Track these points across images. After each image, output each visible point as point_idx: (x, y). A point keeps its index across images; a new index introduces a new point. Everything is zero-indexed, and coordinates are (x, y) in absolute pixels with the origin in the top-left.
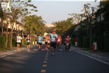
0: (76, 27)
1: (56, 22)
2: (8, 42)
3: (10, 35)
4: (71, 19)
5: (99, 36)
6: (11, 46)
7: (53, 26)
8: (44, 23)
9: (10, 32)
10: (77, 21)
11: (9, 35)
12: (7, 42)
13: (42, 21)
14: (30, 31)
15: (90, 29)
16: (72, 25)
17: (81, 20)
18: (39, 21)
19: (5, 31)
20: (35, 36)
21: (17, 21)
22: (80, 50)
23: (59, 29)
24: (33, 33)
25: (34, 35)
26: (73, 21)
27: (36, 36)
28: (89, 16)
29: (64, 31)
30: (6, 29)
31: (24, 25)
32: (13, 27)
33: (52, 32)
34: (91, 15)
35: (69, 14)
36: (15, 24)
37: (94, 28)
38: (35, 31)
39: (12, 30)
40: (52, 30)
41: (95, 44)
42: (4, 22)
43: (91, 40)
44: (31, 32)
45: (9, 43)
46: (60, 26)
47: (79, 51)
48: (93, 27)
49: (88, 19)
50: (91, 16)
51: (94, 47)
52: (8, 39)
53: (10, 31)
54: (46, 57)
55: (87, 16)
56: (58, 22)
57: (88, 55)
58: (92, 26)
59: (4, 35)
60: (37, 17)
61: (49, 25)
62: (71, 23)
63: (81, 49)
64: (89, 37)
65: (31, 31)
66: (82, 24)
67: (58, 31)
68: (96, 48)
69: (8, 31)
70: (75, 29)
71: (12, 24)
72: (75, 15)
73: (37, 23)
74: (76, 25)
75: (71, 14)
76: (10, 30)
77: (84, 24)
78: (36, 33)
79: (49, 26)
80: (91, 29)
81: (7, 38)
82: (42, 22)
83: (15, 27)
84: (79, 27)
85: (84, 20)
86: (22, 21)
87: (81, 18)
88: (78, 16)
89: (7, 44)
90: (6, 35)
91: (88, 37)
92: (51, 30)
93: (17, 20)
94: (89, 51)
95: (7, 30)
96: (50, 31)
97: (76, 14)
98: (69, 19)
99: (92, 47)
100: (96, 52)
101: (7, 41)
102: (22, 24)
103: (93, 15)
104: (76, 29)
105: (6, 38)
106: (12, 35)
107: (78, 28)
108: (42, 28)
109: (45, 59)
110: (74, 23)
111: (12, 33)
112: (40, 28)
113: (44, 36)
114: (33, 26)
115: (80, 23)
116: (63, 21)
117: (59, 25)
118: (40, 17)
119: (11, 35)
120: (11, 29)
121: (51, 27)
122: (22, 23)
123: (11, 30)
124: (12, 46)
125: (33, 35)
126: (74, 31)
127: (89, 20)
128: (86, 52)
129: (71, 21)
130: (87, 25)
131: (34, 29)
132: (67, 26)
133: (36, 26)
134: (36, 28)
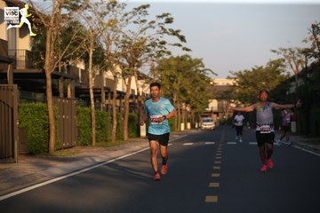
0: (293, 83)
1: (240, 72)
2: (118, 124)
3: (122, 109)
4: (278, 63)
6: (126, 137)
7: (231, 82)
9: (123, 101)
11: (120, 107)
12: (115, 127)
13: (203, 71)
14: (172, 96)
16: (282, 77)
17: (305, 66)
18: (196, 71)
19: (109, 98)
20: (186, 110)
21: (138, 73)
22: (307, 142)
23: (247, 90)
24: (180, 102)
25: (184, 107)
26: (284, 66)
27: (188, 109)
30: (112, 93)
32: (128, 86)
33: (229, 99)
35: (274, 51)
36: (133, 79)
38: (185, 96)
39: (128, 96)
40: (229, 94)
42: (105, 76)
44: (175, 100)
45: (120, 127)
46: (251, 81)
47: (302, 147)
52: (118, 119)
53: (123, 98)
56: (245, 71)
59: (107, 108)
60: (191, 61)
61: (221, 81)
62: (278, 72)
63: (306, 139)
65: (175, 96)
66: (308, 76)
67: (246, 94)
69: (118, 98)
70: (289, 90)
71: (127, 80)
72: (288, 52)
73: (190, 75)
74: (293, 79)
76: (121, 95)
77: (312, 75)
78: (187, 103)
79: (220, 84)
81: (115, 115)
82: (202, 73)
83: (133, 86)
84: (300, 82)
85: (313, 64)
86: (152, 70)
87: (304, 59)
88: (296, 55)
89: (114, 131)
90: (112, 109)
92: (227, 92)
93: (140, 70)
95: (116, 95)
97: (290, 49)
98: (272, 63)
101: (115, 123)
102: (151, 79)
104: (293, 90)
105: (112, 116)
106: (128, 106)
107: (297, 85)
108: (202, 90)
110: (285, 74)
111: (127, 103)
113: (208, 107)
114: (180, 84)
115: (301, 72)
116: (256, 68)
117: (247, 79)
118: (199, 62)
119: (125, 109)
120: (125, 91)
121: (225, 84)
122: (152, 77)
123: (125, 94)
124: (129, 137)
125: (181, 106)
126: (287, 93)
129: (279, 68)
131: (183, 91)
132: (267, 81)
133: (188, 83)
134: (189, 89)
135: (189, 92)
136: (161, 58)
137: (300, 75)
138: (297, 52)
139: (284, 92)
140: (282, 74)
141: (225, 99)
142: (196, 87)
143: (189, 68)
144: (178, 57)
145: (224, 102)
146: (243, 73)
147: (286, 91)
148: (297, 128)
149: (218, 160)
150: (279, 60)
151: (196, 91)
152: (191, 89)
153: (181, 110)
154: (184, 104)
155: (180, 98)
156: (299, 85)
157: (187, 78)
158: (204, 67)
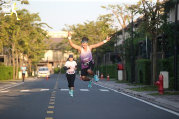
0: (120, 37)
1: (74, 26)
4: (106, 19)
5: (173, 57)
7: (65, 35)
13: (40, 24)
14: (11, 47)
15: (152, 40)
16: (110, 31)
17: (131, 21)
20: (23, 60)
22: (130, 89)
24: (18, 52)
25: (22, 57)
26: (113, 21)
27: (26, 59)
28: (148, 10)
33: (63, 50)
34: (154, 7)
35: (103, 7)
37: (160, 38)
38: (23, 47)
40: (63, 45)
41: (165, 75)
43: (154, 65)
44: (13, 50)
46: (83, 33)
48: (160, 35)
49: (146, 16)
50: (154, 10)
51: (162, 82)
54: (49, 107)
55: (144, 10)
56: (78, 25)
57: (149, 100)
58: (158, 34)
60: (28, 15)
62: (107, 26)
63: (131, 87)
64: (149, 58)
65: (14, 47)
66: (134, 30)
68: (166, 85)
70: (116, 42)
73: (27, 28)
74: (120, 33)
75: (107, 6)
77: (137, 29)
78: (25, 53)
79: (55, 36)
80: (155, 41)
82: (39, 26)
84: (127, 35)
85: (139, 20)
87: (131, 15)
88: (123, 11)
91: (147, 60)
92: (61, 44)
94: (150, 93)
96: (60, 47)
97: (118, 6)
98: (101, 17)
99: (158, 82)
100: (167, 94)
103: (158, 9)
104: (120, 42)
107: (124, 38)
108: (39, 41)
109: (48, 112)
110: (114, 28)
112: (35, 40)
113: (44, 57)
114: (18, 36)
115: (128, 26)
116: (88, 23)
117: (79, 32)
118: (36, 16)
121: (60, 37)
125: (19, 56)
126: (115, 45)
127: (150, 20)
128: (143, 94)
129: (108, 22)
130: (144, 32)
131: (21, 43)
132: (97, 34)
133: (25, 36)
134: (27, 40)
135: (26, 43)
137: (127, 29)
138: (124, 8)
139: (112, 44)
140: (110, 28)
141: (60, 50)
142: (33, 38)
143: (27, 21)
145: (59, 53)
146: (76, 27)
147: (114, 43)
148: (123, 76)
149: (52, 105)
150: (108, 15)
151: (33, 42)
152: (28, 40)
153: (19, 59)
154: (22, 54)
155: (18, 49)
156: (126, 38)
157: (25, 30)
158: (40, 20)
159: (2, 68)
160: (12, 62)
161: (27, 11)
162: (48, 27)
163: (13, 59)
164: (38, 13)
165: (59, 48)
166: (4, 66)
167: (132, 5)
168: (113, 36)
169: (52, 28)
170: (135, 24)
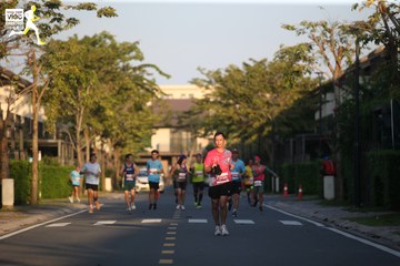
0: (329, 96)
1: (218, 72)
4: (297, 54)
7: (199, 94)
8: (150, 75)
10: (333, 65)
13: (140, 68)
14: (74, 122)
16: (305, 85)
17: (354, 58)
18: (125, 68)
20: (103, 152)
22: (352, 220)
23: (231, 110)
24: (91, 133)
25: (98, 144)
26: (310, 61)
27: (107, 149)
28: (397, 35)
29: (263, 121)
31: (40, 89)
33: (193, 127)
35: (288, 27)
38: (101, 122)
40: (194, 117)
44: (79, 129)
46: (241, 90)
47: (346, 229)
49: (391, 48)
55: (387, 34)
60: (113, 46)
61: (179, 88)
62: (298, 73)
63: (356, 215)
65: (80, 121)
66: (361, 80)
67: (230, 118)
70: (320, 109)
72: (320, 29)
73: (111, 76)
74: (328, 87)
78: (105, 135)
79: (177, 96)
82: (138, 72)
84: (343, 95)
85: (373, 57)
86: (30, 64)
87: (353, 46)
88: (336, 38)
91: (393, 152)
92: (189, 113)
94: (399, 229)
96: (185, 122)
97: (324, 25)
98: (285, 52)
102: (28, 84)
104: (328, 109)
107: (337, 101)
108: (138, 108)
110: (314, 76)
113: (150, 146)
115: (346, 72)
116: (251, 64)
118: (132, 48)
121: (187, 97)
122: (29, 78)
125: (93, 142)
126: (317, 116)
128: (384, 231)
129: (301, 63)
130: (386, 86)
131: (98, 112)
132: (274, 90)
133: (106, 94)
134: (110, 105)
135: (109, 113)
136: (48, 39)
137: (342, 81)
138: (337, 30)
139: (310, 114)
140: (305, 75)
141: (186, 128)
142: (123, 101)
143: (111, 61)
144: (86, 38)
145: (185, 135)
146: (224, 74)
147: (314, 112)
148: (336, 189)
150: (299, 47)
151: (125, 111)
152: (114, 106)
153: (91, 150)
154: (98, 138)
155: (89, 125)
156: (342, 101)
157: (106, 83)
158: (141, 59)
159: (54, 170)
160: (76, 157)
161: (111, 38)
162: (161, 73)
163: (79, 150)
164: (138, 43)
165: (184, 124)
166: (57, 165)
167: (357, 23)
168: (312, 95)
169: (168, 77)
170: (363, 67)
